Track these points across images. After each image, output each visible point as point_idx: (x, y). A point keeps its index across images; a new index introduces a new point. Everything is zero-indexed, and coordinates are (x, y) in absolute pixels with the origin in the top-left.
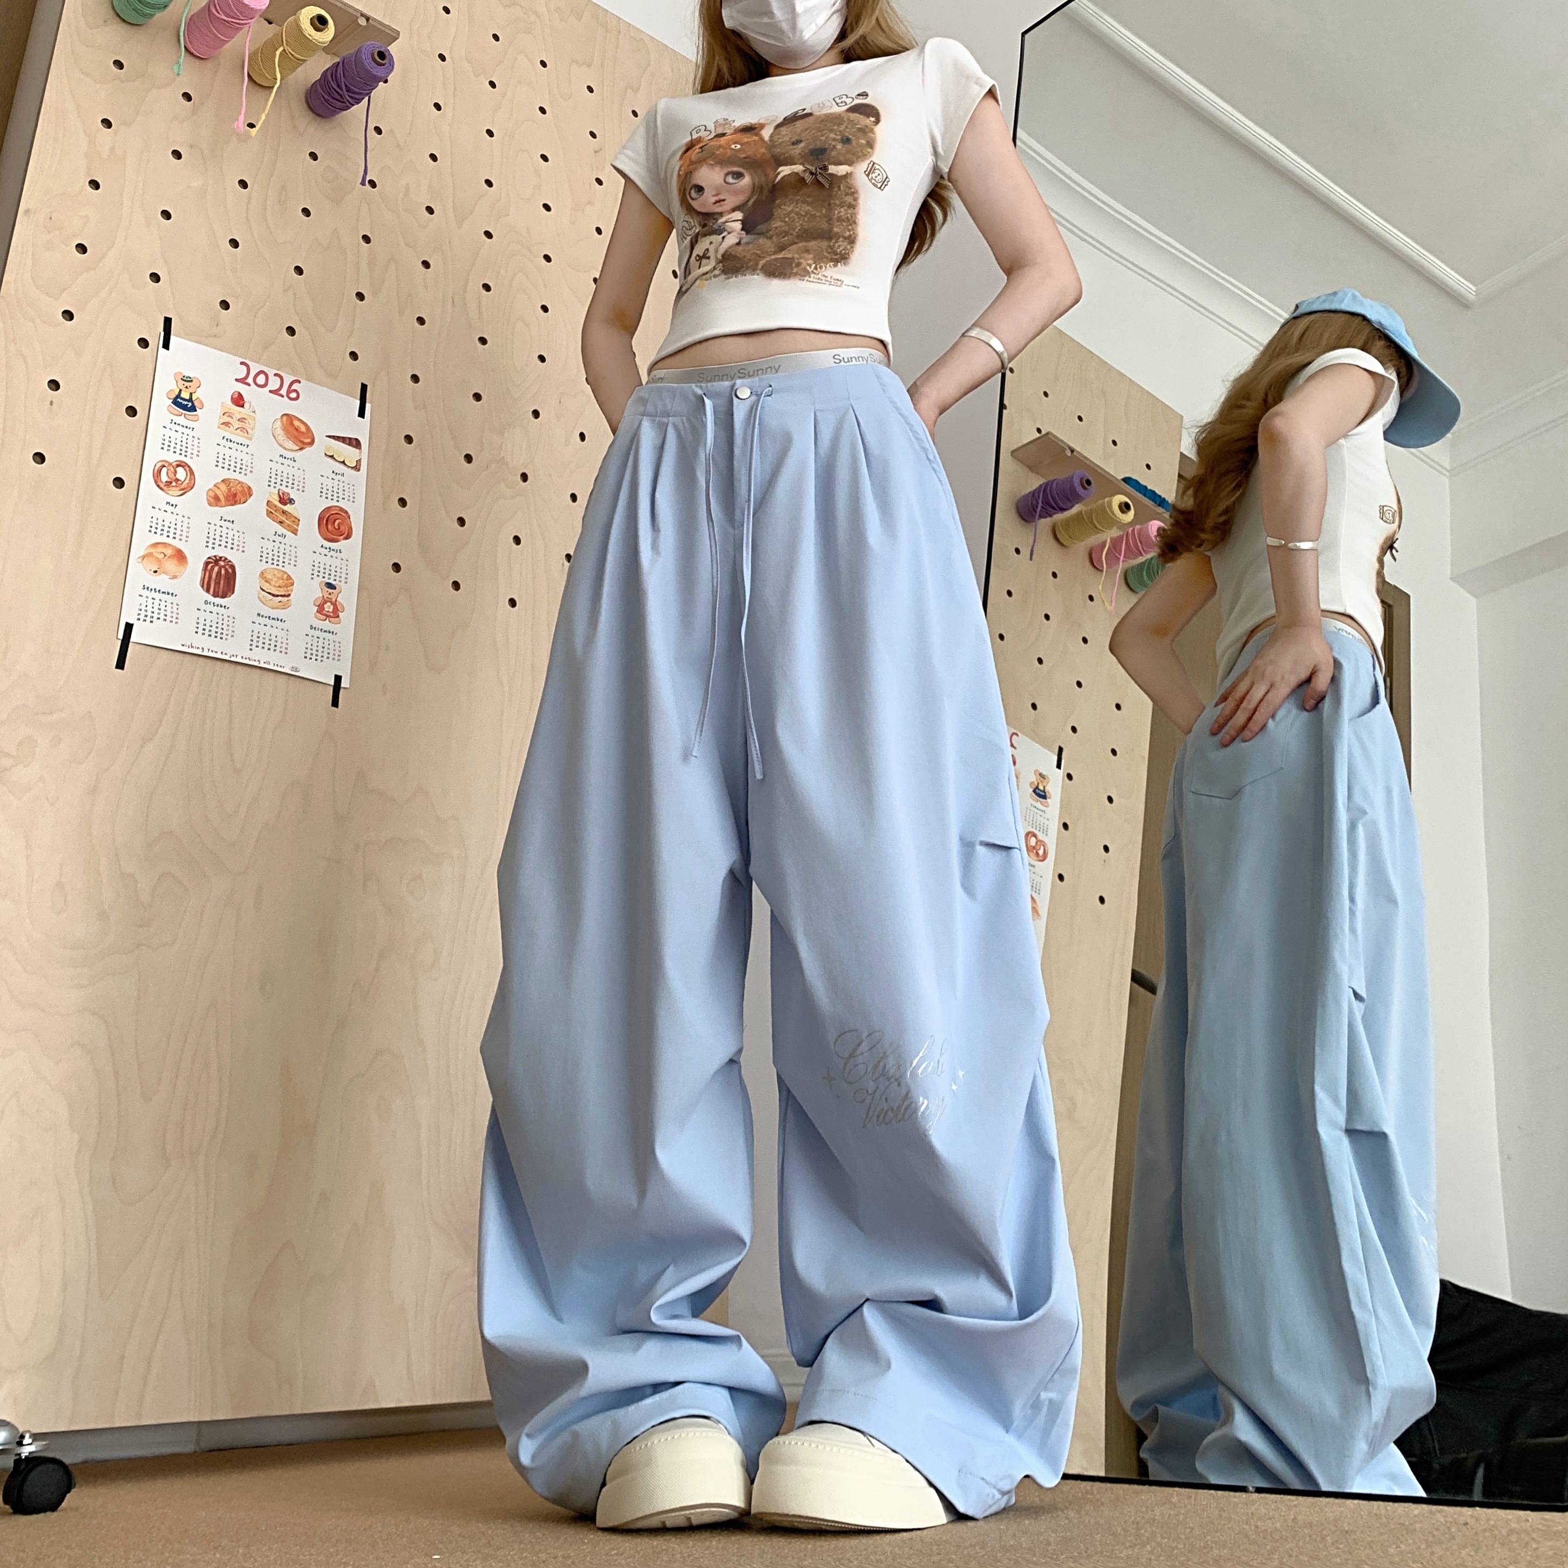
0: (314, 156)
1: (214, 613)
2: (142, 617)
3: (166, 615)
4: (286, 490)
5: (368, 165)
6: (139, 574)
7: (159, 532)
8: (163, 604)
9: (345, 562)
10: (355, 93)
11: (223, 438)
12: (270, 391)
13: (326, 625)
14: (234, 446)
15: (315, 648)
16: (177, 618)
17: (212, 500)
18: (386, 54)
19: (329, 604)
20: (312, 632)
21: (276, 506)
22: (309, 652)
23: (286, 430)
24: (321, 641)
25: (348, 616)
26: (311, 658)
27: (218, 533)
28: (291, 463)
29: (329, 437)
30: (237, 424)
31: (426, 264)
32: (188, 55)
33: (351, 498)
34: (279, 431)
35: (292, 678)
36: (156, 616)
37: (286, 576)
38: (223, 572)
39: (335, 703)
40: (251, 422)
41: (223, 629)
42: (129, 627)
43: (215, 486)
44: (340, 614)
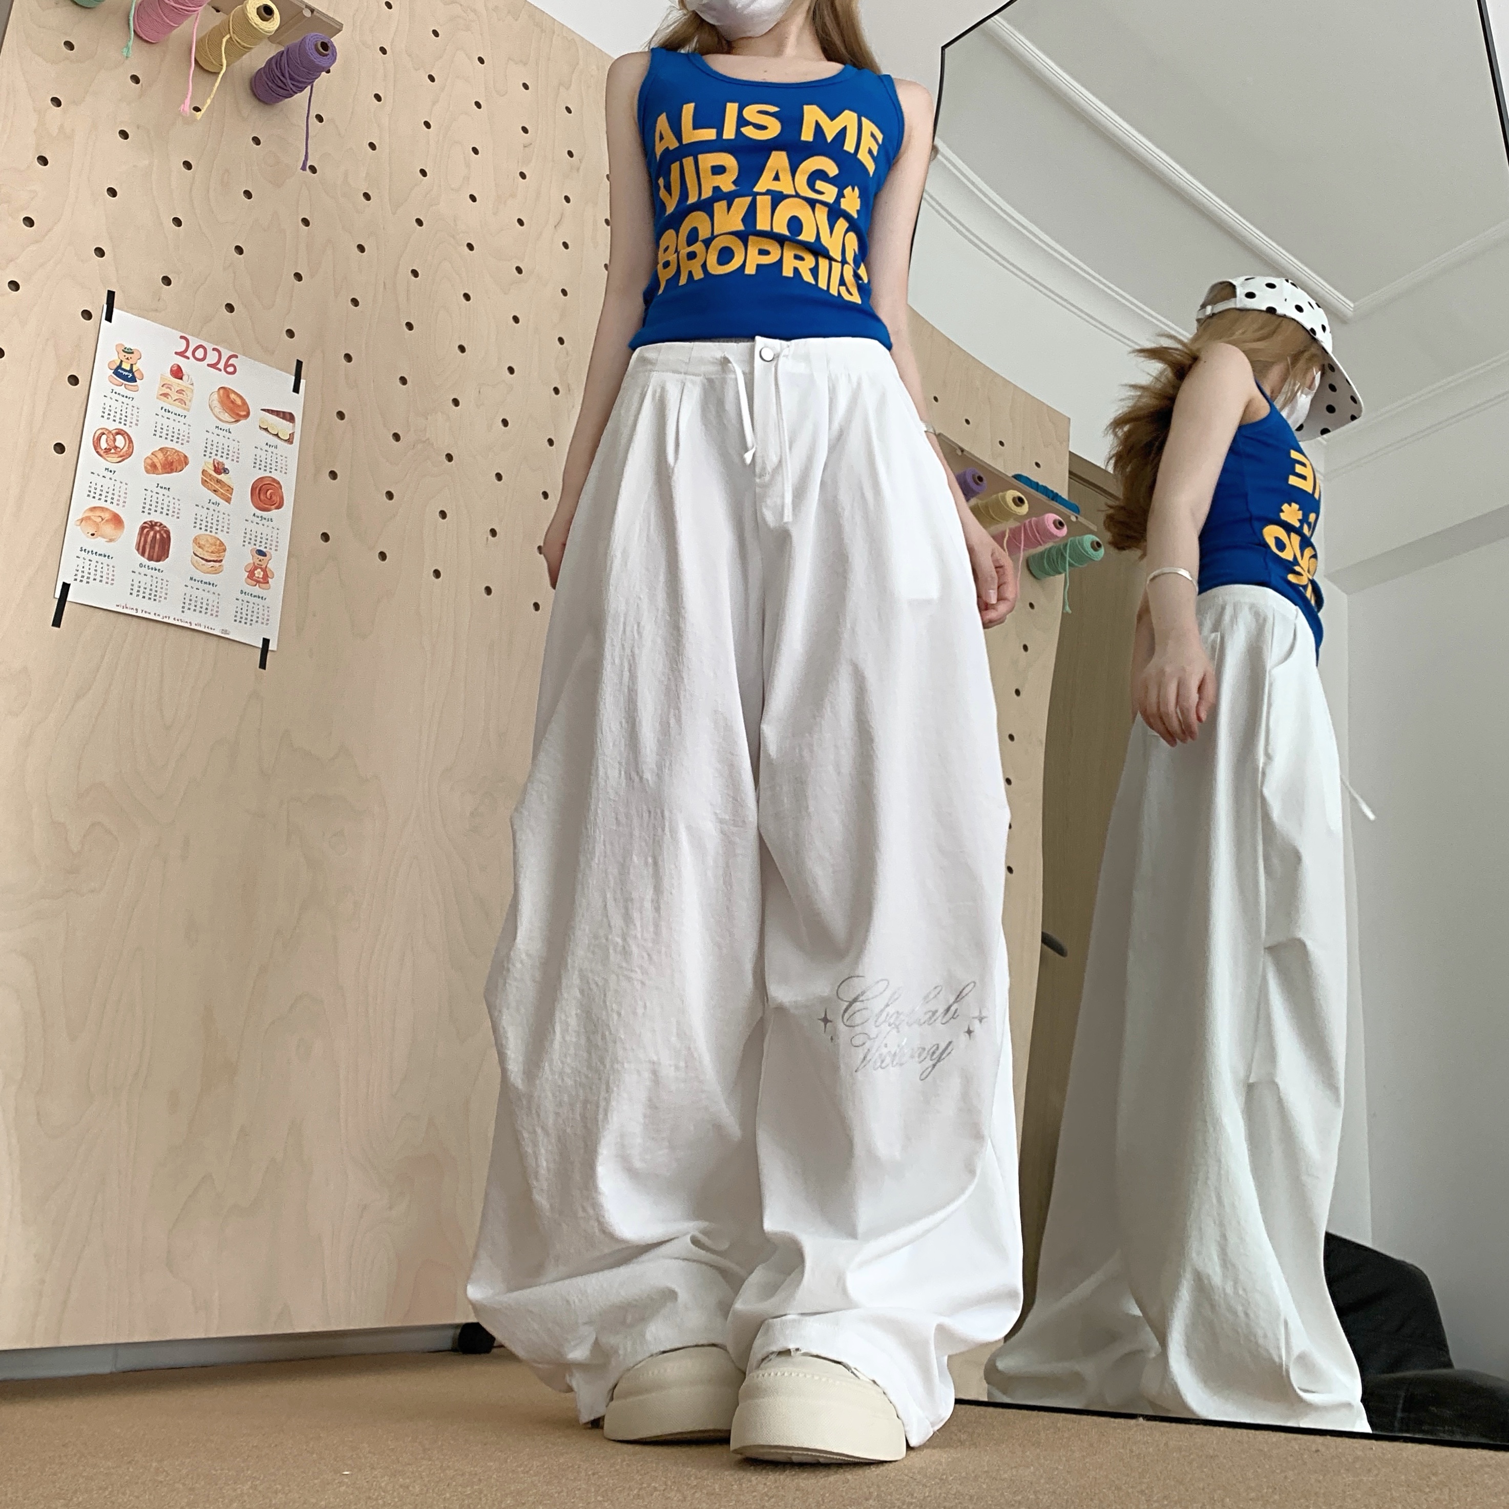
0: (257, 141)
1: (149, 576)
2: (79, 578)
3: (102, 577)
4: (221, 460)
5: (309, 151)
6: (76, 536)
7: (97, 496)
8: (99, 566)
9: (275, 531)
10: (299, 82)
11: (162, 408)
12: (208, 365)
13: (257, 590)
14: (172, 416)
15: (244, 612)
16: (113, 580)
17: (149, 467)
18: (329, 45)
19: (259, 570)
20: (241, 597)
21: (210, 475)
22: (239, 615)
23: (222, 402)
24: (251, 605)
25: (278, 582)
26: (240, 622)
27: (154, 499)
28: (227, 434)
29: (262, 410)
30: (176, 396)
31: (361, 248)
32: (137, 39)
33: (284, 471)
34: (216, 403)
35: (222, 640)
36: (92, 577)
37: (219, 542)
38: (158, 536)
39: (263, 665)
40: (189, 394)
41: (156, 591)
42: (66, 587)
43: (152, 454)
44: (270, 580)
